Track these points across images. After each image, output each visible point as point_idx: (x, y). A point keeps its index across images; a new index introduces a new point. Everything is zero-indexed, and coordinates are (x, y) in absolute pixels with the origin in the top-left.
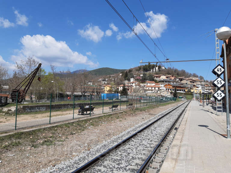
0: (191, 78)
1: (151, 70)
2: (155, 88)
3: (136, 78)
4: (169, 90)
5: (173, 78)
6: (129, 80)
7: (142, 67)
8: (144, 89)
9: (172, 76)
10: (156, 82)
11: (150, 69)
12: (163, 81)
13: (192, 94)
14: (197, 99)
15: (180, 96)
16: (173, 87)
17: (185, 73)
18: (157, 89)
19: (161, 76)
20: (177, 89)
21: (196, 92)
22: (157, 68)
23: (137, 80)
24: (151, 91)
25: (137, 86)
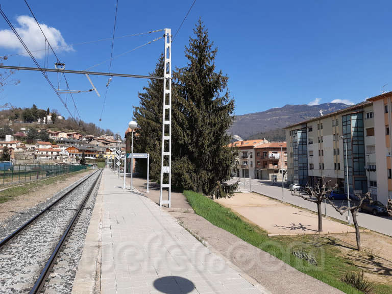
0: (103, 136)
1: (39, 120)
2: (52, 153)
3: (15, 135)
4: (74, 156)
5: (78, 137)
6: (3, 138)
8: (33, 154)
9: (77, 134)
10: (52, 141)
11: (37, 118)
12: (63, 142)
13: (104, 160)
15: (90, 164)
16: (80, 151)
17: (95, 128)
18: (55, 153)
19: (60, 133)
20: (86, 153)
21: (109, 158)
22: (49, 117)
23: (19, 138)
24: (46, 158)
25: (21, 150)
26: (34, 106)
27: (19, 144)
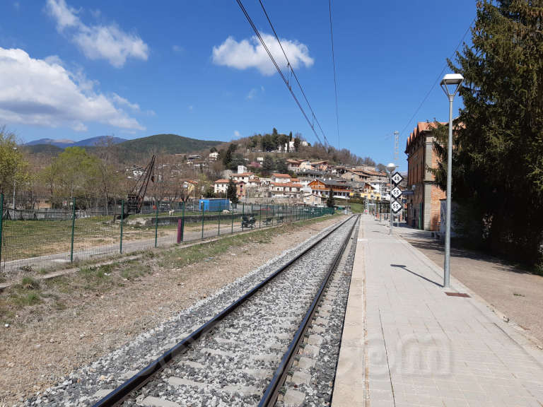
0: (360, 167)
1: (280, 148)
2: (290, 189)
3: (250, 165)
5: (325, 167)
6: (235, 170)
7: (259, 139)
8: (267, 190)
9: (325, 163)
10: (292, 174)
11: (277, 145)
12: (306, 174)
13: (362, 201)
14: (372, 211)
15: (340, 206)
16: (327, 186)
17: (349, 156)
18: (294, 190)
19: (302, 163)
20: (335, 190)
21: (369, 197)
22: (291, 144)
23: (253, 170)
24: (283, 195)
25: (253, 184)
26: (275, 131)
27: (252, 177)
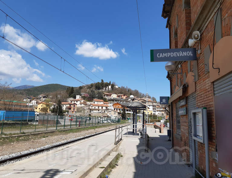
0: (143, 98)
3: (83, 95)
4: (118, 110)
5: (124, 98)
8: (89, 108)
9: (124, 95)
10: (105, 100)
11: (103, 87)
12: (113, 100)
17: (138, 93)
18: (104, 108)
19: (112, 95)
20: (126, 109)
22: (110, 87)
23: (84, 98)
24: (97, 111)
25: (83, 105)
26: (102, 80)
